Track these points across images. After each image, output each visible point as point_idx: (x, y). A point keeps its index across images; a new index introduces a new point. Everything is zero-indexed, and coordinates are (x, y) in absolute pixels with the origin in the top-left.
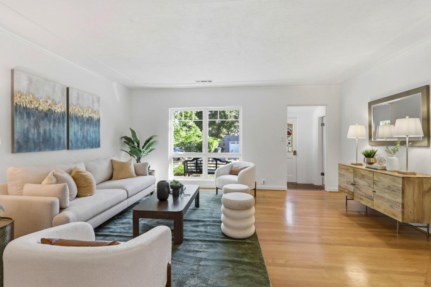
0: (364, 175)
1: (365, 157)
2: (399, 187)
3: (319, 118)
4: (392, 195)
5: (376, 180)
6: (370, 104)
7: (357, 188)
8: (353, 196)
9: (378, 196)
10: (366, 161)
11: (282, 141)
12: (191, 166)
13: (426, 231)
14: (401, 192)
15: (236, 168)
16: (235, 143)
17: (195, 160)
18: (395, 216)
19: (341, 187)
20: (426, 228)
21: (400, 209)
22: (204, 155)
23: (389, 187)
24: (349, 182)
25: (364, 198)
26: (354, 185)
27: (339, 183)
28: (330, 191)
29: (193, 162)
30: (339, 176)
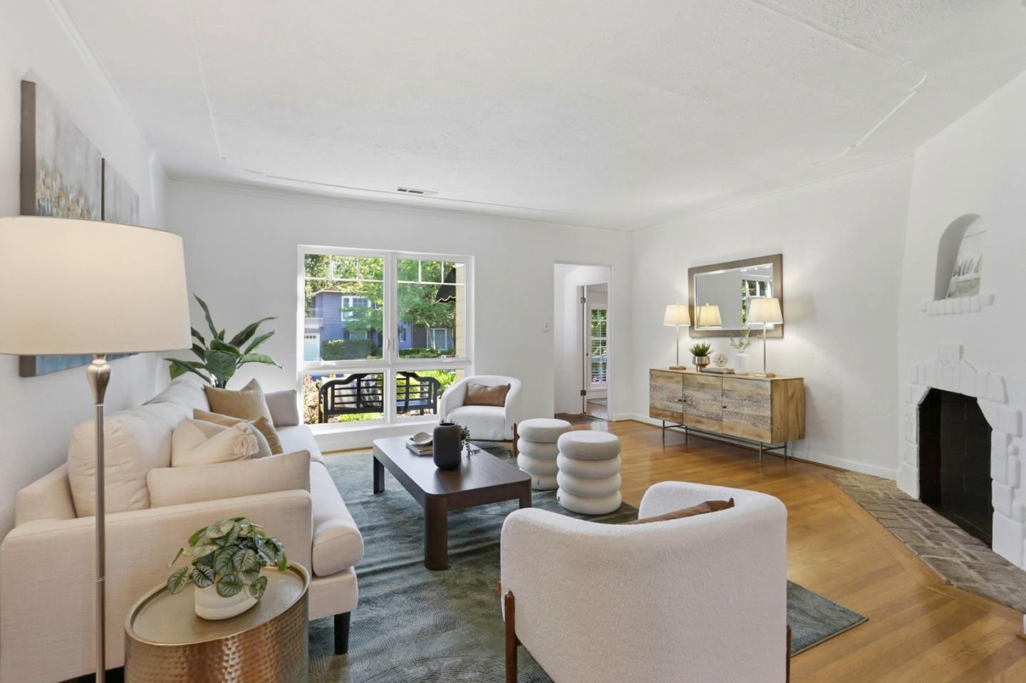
0: (703, 384)
1: (693, 355)
2: (765, 395)
3: (578, 287)
4: (755, 408)
5: (728, 389)
6: (692, 271)
7: (690, 406)
8: (683, 419)
9: (730, 413)
10: (696, 362)
11: (547, 331)
12: (345, 395)
13: (783, 453)
14: (769, 401)
15: (483, 390)
16: (315, 337)
17: (356, 380)
18: (761, 437)
19: (655, 408)
20: (783, 449)
21: (768, 427)
22: (390, 366)
23: (750, 397)
24: (674, 398)
25: (704, 420)
26: (685, 401)
27: (651, 401)
28: (619, 419)
29: (349, 385)
30: (651, 391)
